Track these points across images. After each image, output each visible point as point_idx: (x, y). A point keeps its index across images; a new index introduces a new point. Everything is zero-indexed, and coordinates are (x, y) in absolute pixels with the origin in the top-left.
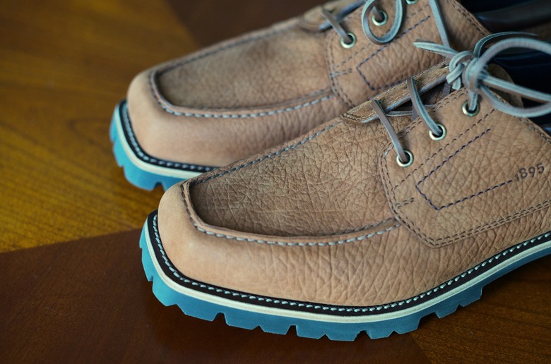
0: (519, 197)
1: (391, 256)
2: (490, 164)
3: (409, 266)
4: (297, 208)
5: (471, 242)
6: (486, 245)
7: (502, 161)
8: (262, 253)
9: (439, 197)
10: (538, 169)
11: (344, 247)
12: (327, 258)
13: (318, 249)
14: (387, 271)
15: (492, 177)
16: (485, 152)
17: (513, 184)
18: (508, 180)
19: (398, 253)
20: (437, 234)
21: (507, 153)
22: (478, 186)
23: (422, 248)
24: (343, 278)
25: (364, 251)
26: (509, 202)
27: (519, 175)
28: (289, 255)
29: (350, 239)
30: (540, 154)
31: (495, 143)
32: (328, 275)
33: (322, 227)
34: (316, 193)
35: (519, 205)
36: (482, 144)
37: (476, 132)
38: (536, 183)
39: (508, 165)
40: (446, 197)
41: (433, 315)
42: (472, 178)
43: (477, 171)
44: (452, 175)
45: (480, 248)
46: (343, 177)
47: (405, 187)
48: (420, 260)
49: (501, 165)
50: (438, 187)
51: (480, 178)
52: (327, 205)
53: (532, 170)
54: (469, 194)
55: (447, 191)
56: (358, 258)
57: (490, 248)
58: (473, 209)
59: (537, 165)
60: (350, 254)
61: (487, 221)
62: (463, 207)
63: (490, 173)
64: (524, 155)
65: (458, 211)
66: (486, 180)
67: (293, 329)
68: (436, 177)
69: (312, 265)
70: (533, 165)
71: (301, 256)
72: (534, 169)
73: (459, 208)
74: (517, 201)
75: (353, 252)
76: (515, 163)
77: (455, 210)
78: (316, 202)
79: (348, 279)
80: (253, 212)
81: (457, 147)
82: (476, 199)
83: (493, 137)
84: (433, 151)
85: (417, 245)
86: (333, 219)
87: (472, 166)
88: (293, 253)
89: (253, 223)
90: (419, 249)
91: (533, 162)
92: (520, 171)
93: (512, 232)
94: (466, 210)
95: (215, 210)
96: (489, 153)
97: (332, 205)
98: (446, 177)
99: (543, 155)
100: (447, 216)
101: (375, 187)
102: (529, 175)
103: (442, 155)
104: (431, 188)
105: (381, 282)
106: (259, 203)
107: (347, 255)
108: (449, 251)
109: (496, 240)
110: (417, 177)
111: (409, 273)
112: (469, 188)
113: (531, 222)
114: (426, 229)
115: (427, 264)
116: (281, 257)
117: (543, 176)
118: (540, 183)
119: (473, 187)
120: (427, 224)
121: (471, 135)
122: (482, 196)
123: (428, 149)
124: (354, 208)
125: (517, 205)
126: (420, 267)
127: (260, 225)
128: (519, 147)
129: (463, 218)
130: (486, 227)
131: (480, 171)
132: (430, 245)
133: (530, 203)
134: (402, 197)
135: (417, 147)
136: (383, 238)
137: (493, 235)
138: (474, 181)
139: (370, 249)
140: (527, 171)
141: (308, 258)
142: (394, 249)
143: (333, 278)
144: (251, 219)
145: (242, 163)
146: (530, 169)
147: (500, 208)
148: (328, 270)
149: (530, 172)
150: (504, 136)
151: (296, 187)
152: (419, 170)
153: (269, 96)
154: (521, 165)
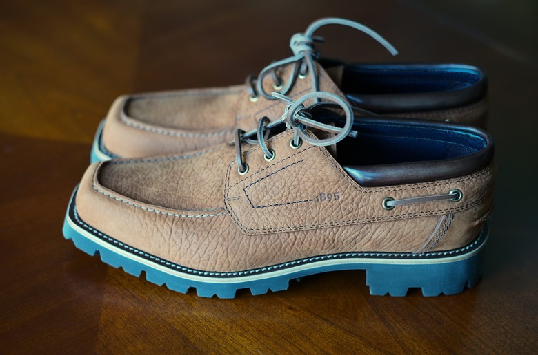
0: (316, 213)
1: (214, 233)
2: (299, 184)
3: (226, 243)
4: (166, 190)
5: (276, 238)
6: (288, 244)
7: (309, 184)
8: (129, 211)
9: (257, 200)
10: (335, 196)
11: (184, 220)
12: (170, 224)
13: (166, 217)
14: (209, 243)
15: (299, 194)
16: (297, 175)
17: (313, 202)
18: (310, 198)
19: (220, 232)
20: (250, 225)
21: (312, 179)
22: (287, 198)
23: (237, 233)
24: (178, 241)
25: (197, 225)
26: (308, 215)
27: (319, 197)
28: (146, 216)
29: (191, 215)
30: (337, 185)
31: (306, 170)
32: (168, 236)
33: (176, 204)
34: (183, 184)
35: (315, 219)
36: (297, 169)
37: (294, 160)
38: (332, 206)
39: (312, 188)
40: (263, 201)
41: (248, 290)
42: (284, 191)
43: (289, 187)
44: (270, 186)
45: (284, 245)
46: (204, 176)
47: (237, 188)
48: (234, 241)
49: (307, 187)
50: (259, 193)
51: (290, 192)
52: (186, 193)
53: (330, 196)
54: (280, 202)
55: (264, 197)
56: (191, 229)
57: (292, 247)
58: (280, 214)
59: (334, 193)
60: (187, 225)
61: (289, 225)
62: (273, 211)
63: (298, 191)
64: (325, 183)
65: (269, 212)
66: (294, 195)
67: (143, 273)
68: (259, 185)
69: (159, 226)
70: (331, 192)
71: (154, 219)
72: (332, 196)
73: (270, 210)
74: (314, 216)
75: (189, 224)
76: (317, 187)
77: (266, 211)
78: (180, 188)
79: (181, 242)
80: (136, 186)
81: (279, 168)
82: (284, 207)
83: (305, 166)
84: (262, 167)
85: (234, 230)
86: (186, 201)
87: (286, 182)
88: (149, 216)
89: (132, 192)
90: (235, 234)
91: (331, 190)
92: (320, 194)
93: (309, 239)
94: (275, 213)
95: (112, 180)
96: (300, 177)
97: (189, 193)
98: (266, 187)
99: (339, 187)
100: (260, 214)
101: (221, 186)
102: (327, 199)
103: (267, 172)
104: (254, 193)
105: (204, 250)
106: (143, 182)
107: (184, 225)
108: (258, 240)
109: (296, 242)
110: (247, 183)
111: (225, 248)
112: (281, 198)
113: (325, 235)
114: (243, 220)
115: (239, 244)
116: (140, 217)
117: (337, 202)
118: (334, 207)
119: (284, 199)
120: (244, 217)
121: (290, 162)
122: (289, 206)
123: (259, 165)
124: (201, 197)
125: (313, 218)
126: (234, 246)
127: (136, 194)
128: (322, 177)
129: (272, 218)
130: (288, 229)
131: (291, 188)
132: (244, 233)
133: (324, 220)
134: (233, 194)
135: (252, 163)
136: (213, 220)
137: (294, 237)
138: (285, 194)
139: (201, 225)
140: (326, 196)
141: (157, 221)
142: (218, 229)
143: (171, 239)
144: (132, 189)
145: (150, 158)
146: (328, 195)
147: (300, 218)
148: (169, 233)
149: (328, 198)
150: (313, 167)
151: (172, 177)
152: (249, 179)
153: (194, 125)
154: (321, 190)
